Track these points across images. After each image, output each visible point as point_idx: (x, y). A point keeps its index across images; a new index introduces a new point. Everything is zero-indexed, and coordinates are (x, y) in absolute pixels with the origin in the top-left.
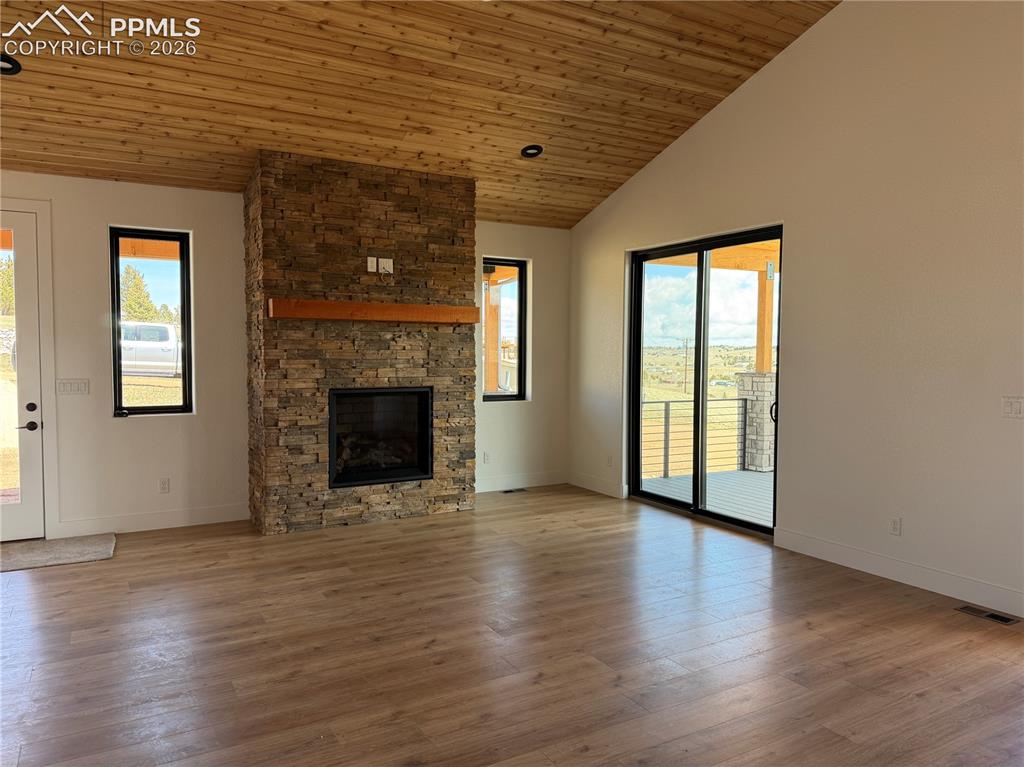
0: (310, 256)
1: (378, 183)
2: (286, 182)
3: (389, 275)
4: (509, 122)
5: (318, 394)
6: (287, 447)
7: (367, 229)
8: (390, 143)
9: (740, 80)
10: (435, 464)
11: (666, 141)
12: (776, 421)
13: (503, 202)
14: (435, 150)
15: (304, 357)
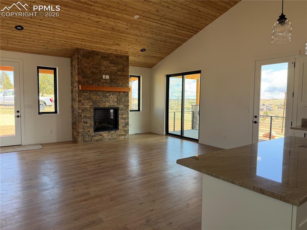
0: (89, 75)
1: (106, 57)
2: (83, 56)
3: (108, 79)
4: (138, 43)
5: (91, 109)
6: (84, 122)
7: (103, 68)
8: (109, 47)
9: (192, 36)
10: (119, 126)
11: (175, 49)
12: (199, 115)
13: (135, 62)
14: (120, 49)
15: (88, 100)
